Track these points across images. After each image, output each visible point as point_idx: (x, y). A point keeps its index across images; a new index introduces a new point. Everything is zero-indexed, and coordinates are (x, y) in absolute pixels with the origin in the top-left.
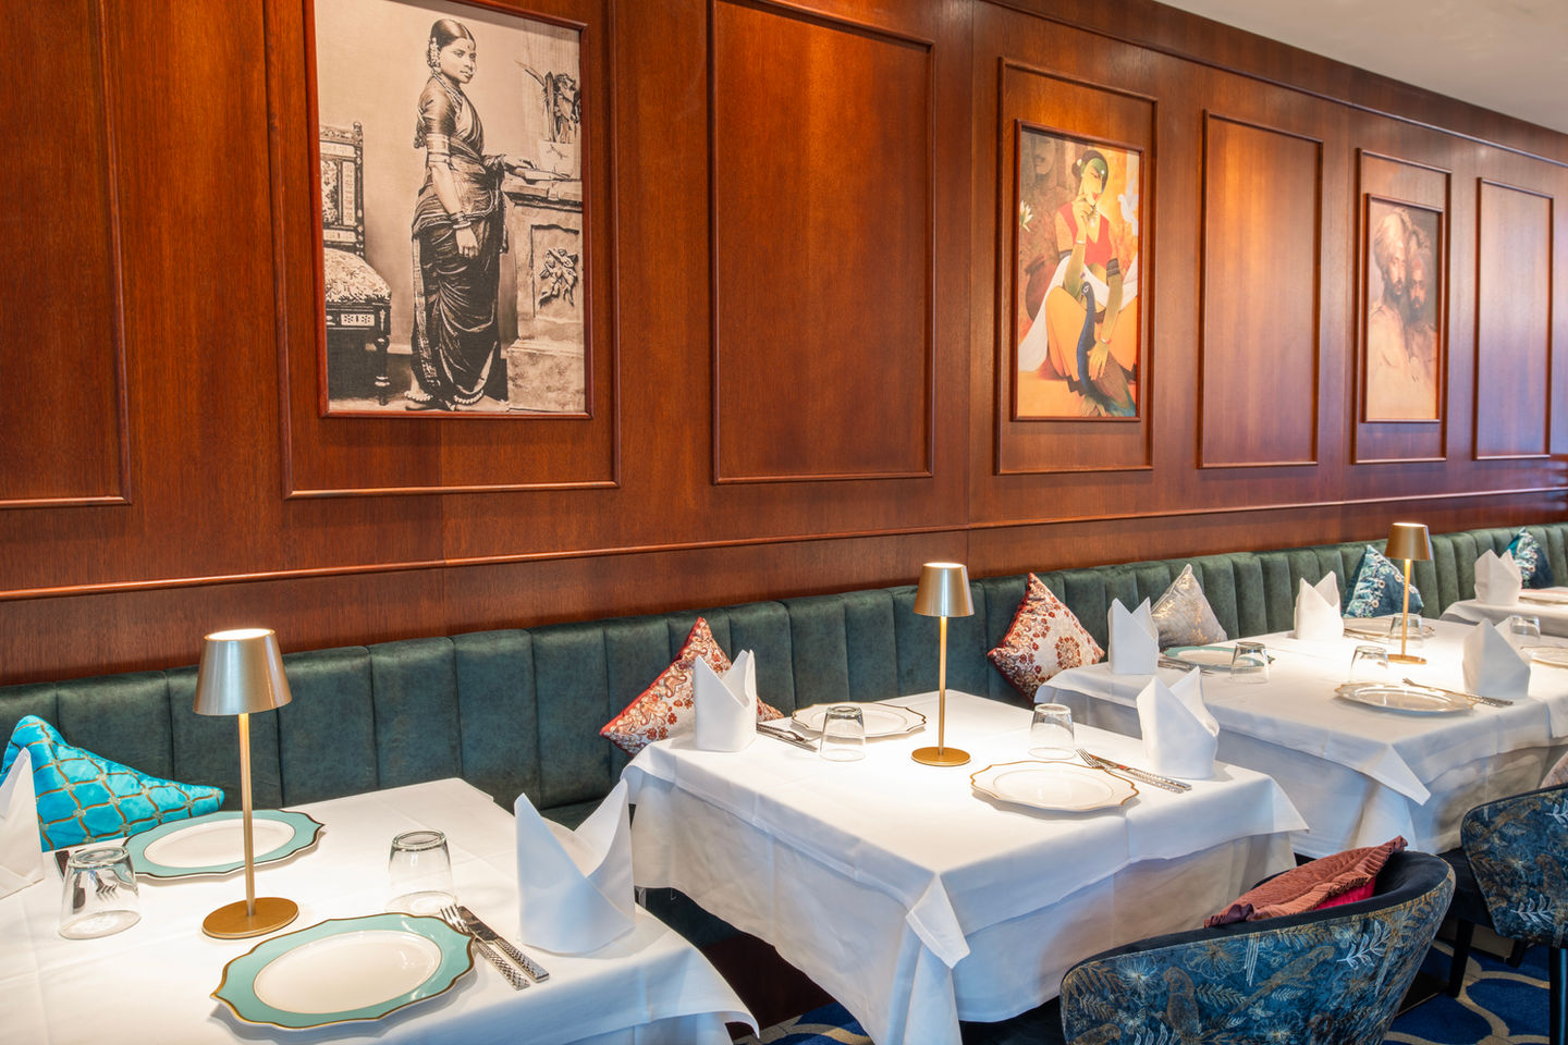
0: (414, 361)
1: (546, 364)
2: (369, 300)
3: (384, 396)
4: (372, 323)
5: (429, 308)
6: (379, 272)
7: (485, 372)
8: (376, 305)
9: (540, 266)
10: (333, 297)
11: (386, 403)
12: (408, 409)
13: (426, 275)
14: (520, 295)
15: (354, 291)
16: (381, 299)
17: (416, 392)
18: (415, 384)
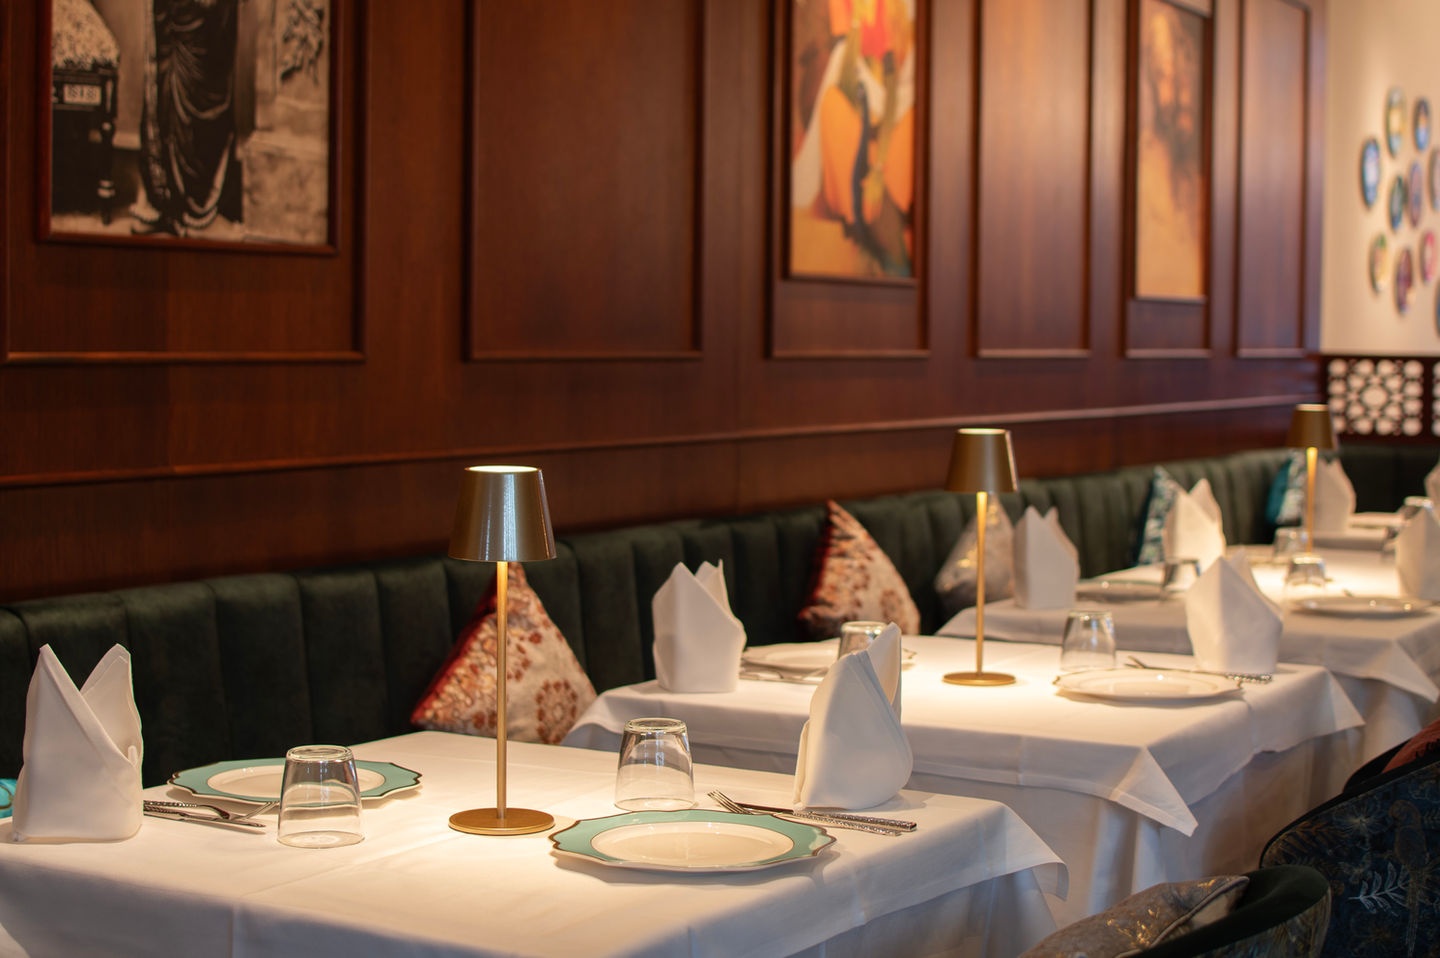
0: (140, 157)
1: (285, 170)
2: (96, 65)
3: (109, 211)
4: (97, 99)
5: (161, 79)
6: (108, 24)
7: (219, 180)
8: (101, 73)
9: (282, 21)
10: (58, 60)
11: (108, 221)
12: (133, 231)
13: (159, 27)
14: (260, 65)
15: (80, 51)
16: (108, 65)
17: (143, 210)
18: (142, 196)
